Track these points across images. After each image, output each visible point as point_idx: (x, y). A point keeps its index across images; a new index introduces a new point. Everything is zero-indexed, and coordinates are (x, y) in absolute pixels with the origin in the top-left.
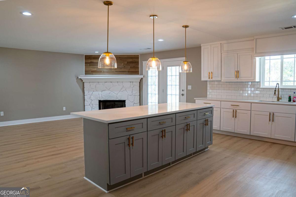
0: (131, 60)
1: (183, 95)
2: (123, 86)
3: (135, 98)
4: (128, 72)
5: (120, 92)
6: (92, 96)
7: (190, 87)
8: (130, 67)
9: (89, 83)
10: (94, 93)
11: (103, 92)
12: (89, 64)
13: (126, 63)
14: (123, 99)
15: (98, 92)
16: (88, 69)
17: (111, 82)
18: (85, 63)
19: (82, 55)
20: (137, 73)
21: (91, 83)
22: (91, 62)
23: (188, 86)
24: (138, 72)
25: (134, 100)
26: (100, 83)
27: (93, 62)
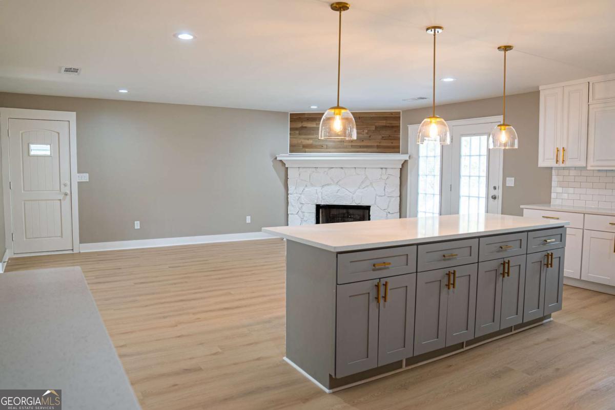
0: (383, 123)
1: (494, 198)
2: (367, 177)
3: (390, 202)
4: (378, 147)
5: (359, 188)
6: (303, 196)
7: (510, 182)
8: (380, 137)
9: (298, 169)
10: (306, 189)
11: (326, 188)
12: (297, 132)
13: (373, 128)
14: (364, 203)
15: (316, 188)
16: (295, 141)
17: (342, 168)
18: (291, 129)
19: (285, 113)
20: (395, 149)
21: (301, 169)
22: (303, 128)
23: (507, 178)
24: (398, 147)
25: (388, 206)
26: (318, 170)
27: (306, 127)
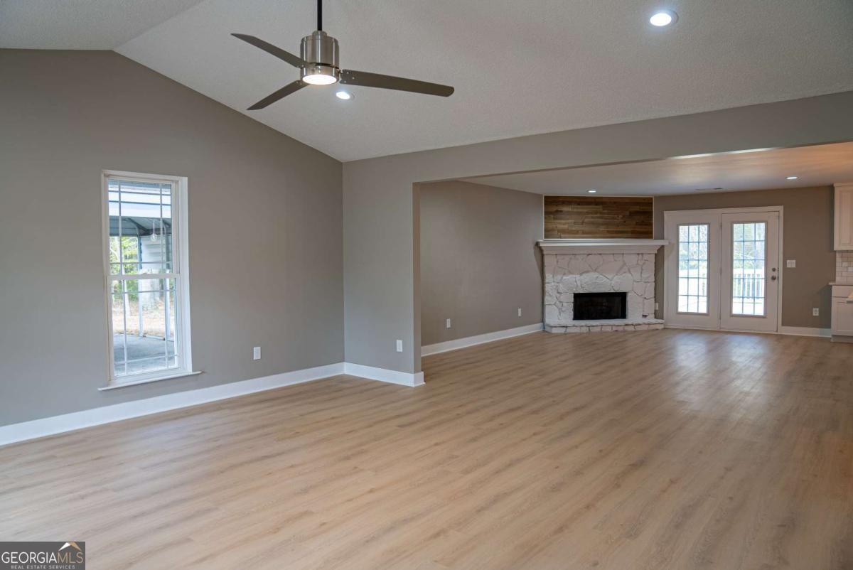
0: (637, 208)
1: (774, 278)
2: (625, 264)
3: (646, 287)
4: (633, 232)
5: (617, 275)
6: (561, 285)
7: (791, 264)
8: (634, 222)
9: (555, 256)
10: (565, 278)
11: (585, 275)
12: (552, 216)
13: (628, 213)
14: (622, 290)
15: (574, 276)
16: (550, 226)
17: (600, 254)
18: (546, 213)
19: (539, 196)
20: (648, 234)
21: (558, 257)
22: (557, 211)
23: (788, 261)
24: (652, 233)
25: (645, 292)
26: (577, 256)
27: (561, 211)
